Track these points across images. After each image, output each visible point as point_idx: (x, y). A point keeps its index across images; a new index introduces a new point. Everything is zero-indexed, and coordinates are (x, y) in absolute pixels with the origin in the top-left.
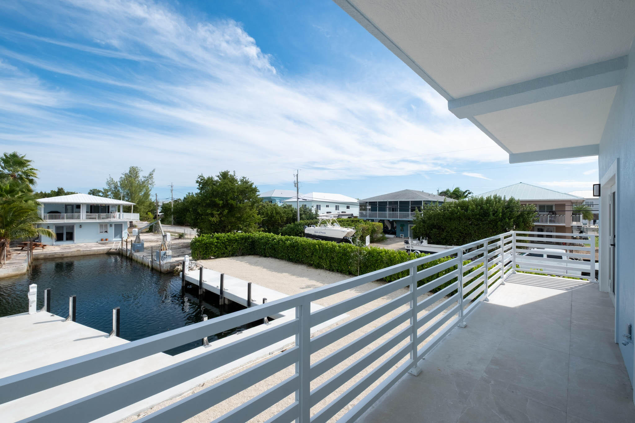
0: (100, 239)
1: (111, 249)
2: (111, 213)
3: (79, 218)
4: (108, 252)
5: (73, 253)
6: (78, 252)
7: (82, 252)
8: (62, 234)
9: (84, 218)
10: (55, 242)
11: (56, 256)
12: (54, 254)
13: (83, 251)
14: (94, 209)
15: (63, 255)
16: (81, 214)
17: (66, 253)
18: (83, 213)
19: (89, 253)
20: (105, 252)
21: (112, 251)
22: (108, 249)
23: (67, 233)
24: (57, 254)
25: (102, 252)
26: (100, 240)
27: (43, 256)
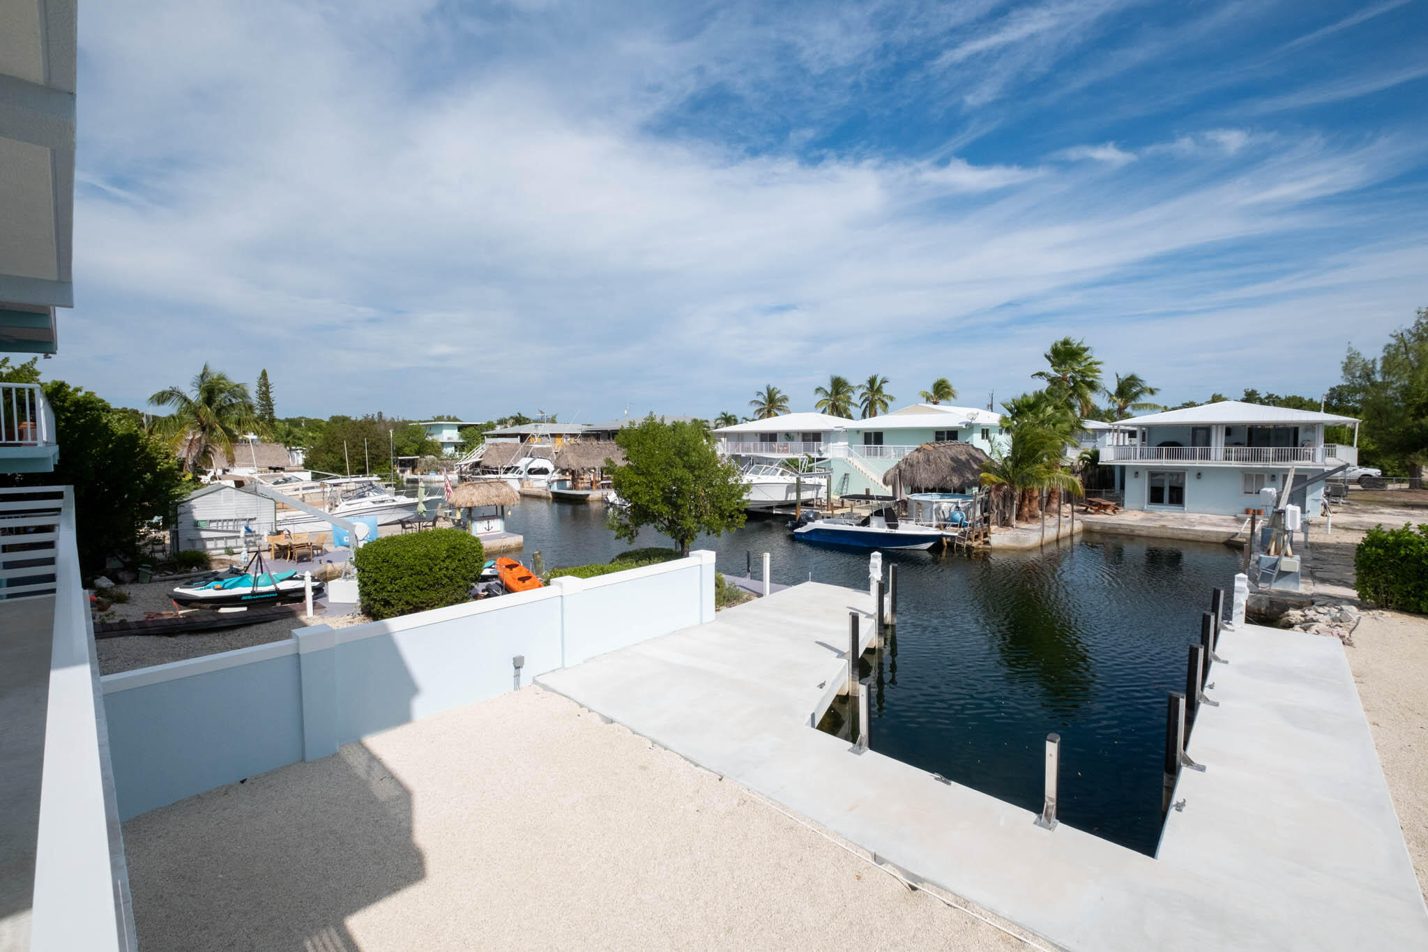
0: (1242, 508)
1: (1237, 534)
2: (1303, 446)
3: (1206, 456)
4: (1229, 540)
5: (1151, 530)
6: (1162, 530)
7: (1170, 531)
8: (1162, 489)
9: (1219, 458)
10: (1148, 504)
11: (1120, 531)
12: (1117, 526)
13: (1173, 528)
14: (1256, 436)
15: (1133, 531)
16: (1213, 448)
17: (1139, 528)
18: (1218, 446)
19: (1185, 537)
20: (1222, 541)
21: (1237, 539)
22: (1229, 533)
23: (1172, 489)
24: (1122, 527)
25: (1214, 539)
26: (1244, 511)
27: (1099, 528)
